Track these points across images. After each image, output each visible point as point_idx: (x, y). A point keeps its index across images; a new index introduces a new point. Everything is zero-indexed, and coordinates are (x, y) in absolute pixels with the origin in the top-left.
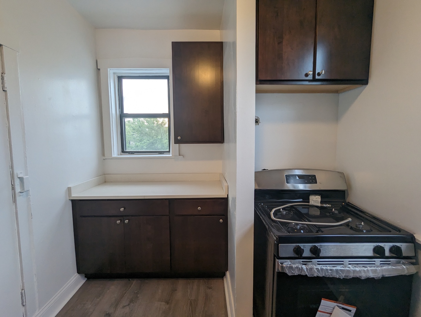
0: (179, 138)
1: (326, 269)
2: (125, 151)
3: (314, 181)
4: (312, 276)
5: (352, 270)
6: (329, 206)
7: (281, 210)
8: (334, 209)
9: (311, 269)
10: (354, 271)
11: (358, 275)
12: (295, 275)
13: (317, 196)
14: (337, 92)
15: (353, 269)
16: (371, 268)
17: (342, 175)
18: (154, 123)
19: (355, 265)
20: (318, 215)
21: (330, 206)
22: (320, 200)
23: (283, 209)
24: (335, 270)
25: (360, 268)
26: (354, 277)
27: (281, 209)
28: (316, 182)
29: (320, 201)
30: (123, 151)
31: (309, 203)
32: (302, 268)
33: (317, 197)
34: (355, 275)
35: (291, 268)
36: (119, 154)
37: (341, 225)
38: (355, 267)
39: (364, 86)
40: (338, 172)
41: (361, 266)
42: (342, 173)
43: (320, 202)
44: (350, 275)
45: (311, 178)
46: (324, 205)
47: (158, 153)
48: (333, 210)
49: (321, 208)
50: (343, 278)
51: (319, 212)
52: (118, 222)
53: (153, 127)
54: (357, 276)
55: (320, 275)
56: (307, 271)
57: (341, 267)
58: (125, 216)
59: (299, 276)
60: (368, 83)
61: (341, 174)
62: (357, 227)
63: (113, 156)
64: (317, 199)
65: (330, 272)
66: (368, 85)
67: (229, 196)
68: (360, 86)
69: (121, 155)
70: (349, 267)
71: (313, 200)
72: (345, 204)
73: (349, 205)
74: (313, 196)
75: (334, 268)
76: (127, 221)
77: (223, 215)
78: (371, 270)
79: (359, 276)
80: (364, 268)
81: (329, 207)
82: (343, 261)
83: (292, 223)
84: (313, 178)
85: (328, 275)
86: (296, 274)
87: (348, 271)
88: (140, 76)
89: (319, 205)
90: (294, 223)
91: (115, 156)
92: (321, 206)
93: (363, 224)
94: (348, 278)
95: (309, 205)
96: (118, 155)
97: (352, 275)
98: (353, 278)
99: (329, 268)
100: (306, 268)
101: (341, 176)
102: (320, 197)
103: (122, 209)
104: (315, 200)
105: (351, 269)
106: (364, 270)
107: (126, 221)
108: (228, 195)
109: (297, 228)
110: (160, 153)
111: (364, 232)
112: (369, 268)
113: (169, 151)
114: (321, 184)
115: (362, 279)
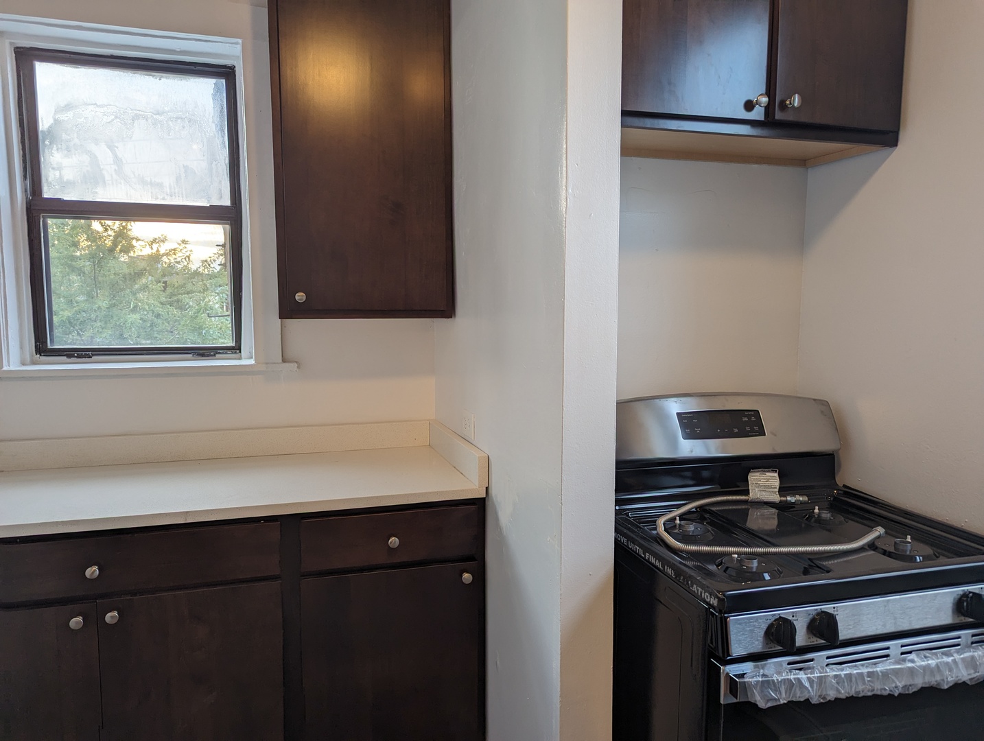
0: (300, 297)
1: (857, 673)
2: (49, 346)
3: (756, 428)
4: (822, 701)
5: (920, 667)
6: (801, 499)
7: (678, 522)
8: (817, 507)
9: (821, 680)
10: (926, 669)
11: (932, 680)
12: (781, 705)
13: (768, 471)
14: (803, 162)
15: (923, 663)
16: (962, 656)
17: (826, 410)
18: (75, 245)
19: (924, 652)
20: (773, 530)
21: (806, 499)
22: (777, 483)
23: (682, 517)
24: (880, 674)
25: (938, 659)
26: (924, 686)
27: (675, 519)
28: (762, 433)
29: (778, 487)
30: (42, 348)
31: (747, 492)
32: (799, 680)
33: (768, 474)
34: (926, 681)
35: (767, 684)
36: (28, 358)
37: (861, 549)
38: (925, 657)
39: (888, 149)
40: (815, 400)
41: (939, 652)
42: (825, 404)
43: (777, 490)
44: (916, 683)
45: (746, 419)
46: (789, 498)
47: (194, 354)
48: (816, 511)
49: (782, 507)
50: (900, 694)
51: (776, 519)
52: (76, 622)
53: (73, 258)
54: (932, 683)
55: (843, 694)
56: (812, 686)
57: (890, 664)
58: (103, 596)
59: (791, 704)
60: (899, 143)
61: (823, 405)
62: (896, 549)
63: (5, 368)
64: (768, 480)
65: (868, 681)
66: (898, 147)
67: (493, 492)
68: (873, 147)
69: (34, 363)
70: (912, 661)
71: (759, 486)
72: (840, 492)
73: (850, 492)
74: (758, 474)
75: (878, 669)
76: (111, 617)
77: (470, 558)
78: (962, 659)
79: (936, 681)
80: (946, 659)
81: (802, 503)
82: (888, 648)
83: (730, 554)
84: (753, 419)
85: (863, 691)
86: (782, 702)
87: (911, 670)
88: (112, 57)
89: (776, 498)
90: (739, 554)
91: (12, 368)
92: (781, 501)
93: (909, 539)
94: (911, 692)
95: (746, 502)
96: (23, 364)
97: (919, 682)
98: (923, 689)
99: (865, 670)
100: (809, 679)
101: (822, 412)
102: (776, 475)
103: (92, 572)
104: (764, 485)
105: (918, 664)
106: (947, 663)
107: (109, 614)
108: (487, 488)
109: (752, 567)
110: (203, 355)
111: (919, 561)
112: (957, 656)
113: (237, 349)
114: (775, 435)
115: (942, 688)
